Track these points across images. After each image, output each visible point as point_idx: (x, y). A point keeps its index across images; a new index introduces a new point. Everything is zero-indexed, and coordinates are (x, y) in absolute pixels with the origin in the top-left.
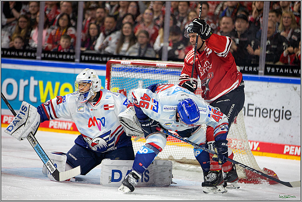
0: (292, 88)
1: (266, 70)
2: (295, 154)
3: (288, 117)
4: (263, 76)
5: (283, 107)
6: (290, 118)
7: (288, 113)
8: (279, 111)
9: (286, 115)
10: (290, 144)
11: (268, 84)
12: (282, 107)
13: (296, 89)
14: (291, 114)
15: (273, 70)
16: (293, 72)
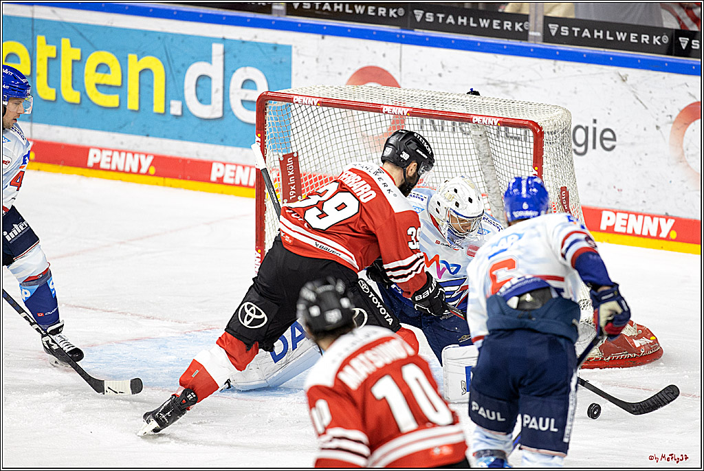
0: (616, 78)
1: (546, 31)
2: (630, 231)
3: (608, 144)
4: (541, 45)
5: (595, 121)
6: (613, 147)
7: (608, 135)
8: (586, 130)
9: (602, 139)
10: (616, 207)
11: (555, 65)
12: (592, 121)
13: (626, 78)
14: (614, 139)
15: (565, 31)
16: (616, 37)
